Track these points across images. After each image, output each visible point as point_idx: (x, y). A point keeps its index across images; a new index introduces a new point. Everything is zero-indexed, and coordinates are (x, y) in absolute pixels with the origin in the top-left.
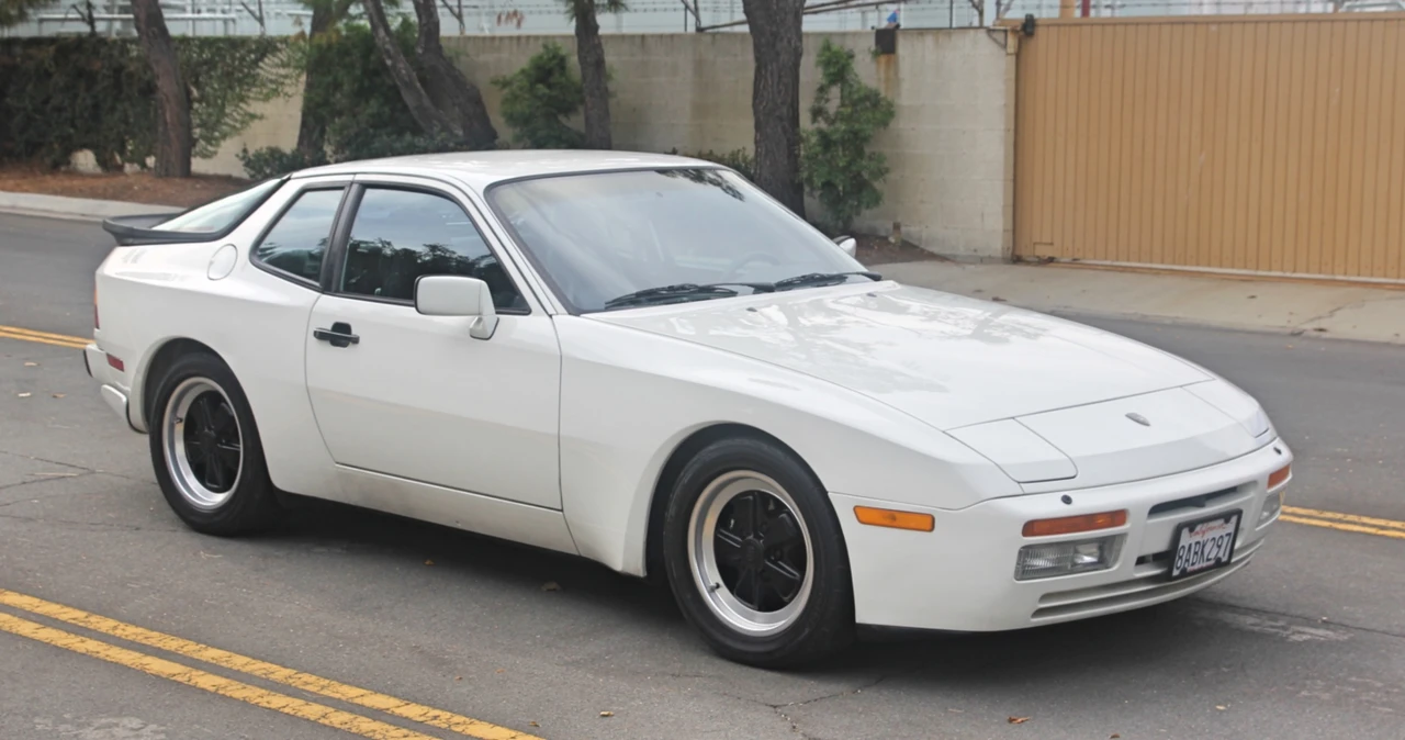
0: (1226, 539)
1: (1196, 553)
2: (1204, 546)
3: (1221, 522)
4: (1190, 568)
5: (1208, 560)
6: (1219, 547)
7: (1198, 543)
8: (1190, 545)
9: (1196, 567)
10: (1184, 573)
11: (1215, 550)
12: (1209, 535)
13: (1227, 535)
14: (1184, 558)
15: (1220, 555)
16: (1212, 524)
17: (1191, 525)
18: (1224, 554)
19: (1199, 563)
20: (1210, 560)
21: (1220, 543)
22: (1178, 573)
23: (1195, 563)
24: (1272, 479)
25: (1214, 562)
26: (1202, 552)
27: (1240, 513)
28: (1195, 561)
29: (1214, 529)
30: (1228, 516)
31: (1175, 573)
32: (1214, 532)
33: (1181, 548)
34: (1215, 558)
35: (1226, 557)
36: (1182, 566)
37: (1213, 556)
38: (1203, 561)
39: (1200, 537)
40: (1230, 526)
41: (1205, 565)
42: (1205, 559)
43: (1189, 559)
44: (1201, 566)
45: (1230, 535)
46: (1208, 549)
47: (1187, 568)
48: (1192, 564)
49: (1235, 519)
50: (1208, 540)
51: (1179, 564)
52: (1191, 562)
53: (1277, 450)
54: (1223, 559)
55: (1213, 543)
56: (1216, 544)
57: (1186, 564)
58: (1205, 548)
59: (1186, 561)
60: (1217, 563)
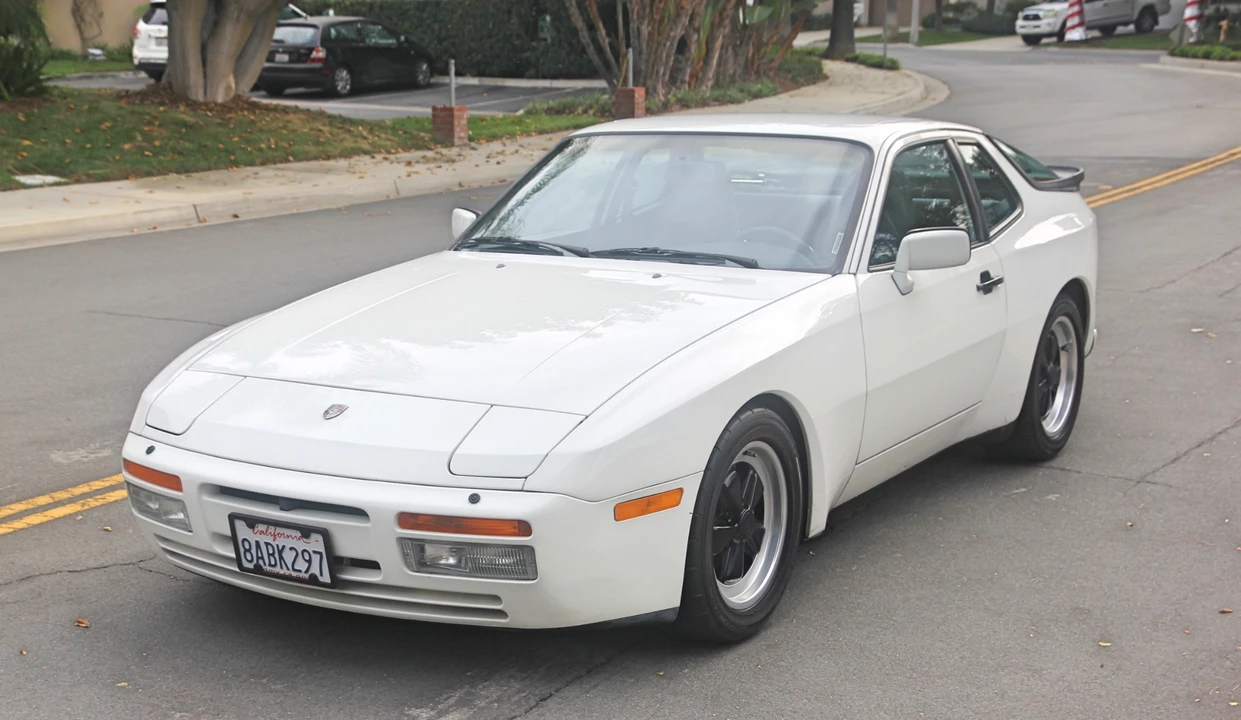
0: (316, 559)
1: (269, 555)
2: (280, 552)
3: (299, 534)
4: (268, 568)
5: (294, 570)
6: (309, 562)
7: (267, 544)
8: (257, 543)
9: (277, 570)
10: (258, 570)
11: (301, 565)
12: (289, 543)
13: (314, 552)
14: (254, 551)
15: (315, 570)
16: (280, 530)
17: (252, 522)
18: (321, 575)
19: (282, 568)
20: (300, 571)
21: (307, 558)
22: (251, 566)
23: (275, 566)
24: (407, 519)
25: (307, 576)
26: (281, 558)
27: (325, 534)
28: (273, 563)
29: (288, 537)
30: (306, 531)
31: (246, 564)
32: (291, 541)
33: (244, 540)
34: (306, 572)
35: (326, 578)
36: (255, 562)
37: (304, 570)
38: (288, 569)
39: (269, 540)
40: (316, 544)
41: (294, 574)
42: (290, 567)
43: (262, 558)
44: (287, 573)
45: (320, 553)
46: (289, 556)
47: (264, 567)
48: (270, 565)
49: (320, 538)
50: (284, 547)
51: (249, 558)
52: (267, 563)
53: (474, 499)
54: (321, 579)
55: (295, 553)
56: (301, 556)
57: (261, 562)
58: (284, 555)
59: (258, 558)
60: (313, 580)
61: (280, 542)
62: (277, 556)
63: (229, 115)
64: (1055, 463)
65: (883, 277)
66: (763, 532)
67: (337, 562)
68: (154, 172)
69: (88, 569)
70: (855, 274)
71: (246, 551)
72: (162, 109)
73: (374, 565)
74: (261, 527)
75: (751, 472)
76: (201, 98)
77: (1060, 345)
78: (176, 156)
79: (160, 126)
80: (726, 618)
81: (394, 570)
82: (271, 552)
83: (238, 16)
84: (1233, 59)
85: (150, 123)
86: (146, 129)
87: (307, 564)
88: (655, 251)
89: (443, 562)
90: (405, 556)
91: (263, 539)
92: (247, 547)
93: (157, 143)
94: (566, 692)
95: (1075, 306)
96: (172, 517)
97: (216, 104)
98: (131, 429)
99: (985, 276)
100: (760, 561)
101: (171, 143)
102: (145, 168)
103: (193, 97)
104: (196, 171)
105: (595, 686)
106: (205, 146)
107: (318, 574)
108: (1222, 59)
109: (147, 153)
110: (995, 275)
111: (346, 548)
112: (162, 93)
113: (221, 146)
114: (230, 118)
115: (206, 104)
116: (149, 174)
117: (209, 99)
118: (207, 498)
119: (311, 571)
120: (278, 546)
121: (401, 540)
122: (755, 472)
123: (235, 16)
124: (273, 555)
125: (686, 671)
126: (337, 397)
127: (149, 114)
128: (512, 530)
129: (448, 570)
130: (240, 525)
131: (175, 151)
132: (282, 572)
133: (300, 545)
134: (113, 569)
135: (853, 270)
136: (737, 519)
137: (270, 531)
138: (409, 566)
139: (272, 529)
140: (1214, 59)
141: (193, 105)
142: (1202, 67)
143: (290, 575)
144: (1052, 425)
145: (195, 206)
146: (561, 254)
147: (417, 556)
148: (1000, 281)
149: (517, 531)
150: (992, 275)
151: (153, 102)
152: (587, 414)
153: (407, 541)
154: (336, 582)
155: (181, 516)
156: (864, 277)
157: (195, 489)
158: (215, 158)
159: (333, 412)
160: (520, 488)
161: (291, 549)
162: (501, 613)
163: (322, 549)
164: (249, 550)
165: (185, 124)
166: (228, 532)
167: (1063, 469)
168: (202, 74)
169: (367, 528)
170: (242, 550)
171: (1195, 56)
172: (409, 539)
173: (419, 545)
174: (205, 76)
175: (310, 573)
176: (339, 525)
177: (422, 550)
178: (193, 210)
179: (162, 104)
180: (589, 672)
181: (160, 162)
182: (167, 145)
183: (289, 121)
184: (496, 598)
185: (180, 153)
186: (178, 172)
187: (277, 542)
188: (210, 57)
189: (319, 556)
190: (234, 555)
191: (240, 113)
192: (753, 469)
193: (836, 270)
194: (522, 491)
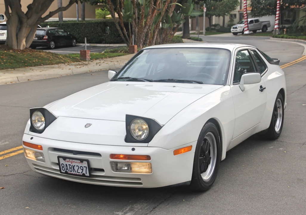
0: (85, 169)
1: (70, 168)
2: (73, 167)
3: (79, 161)
4: (69, 172)
5: (78, 172)
6: (83, 170)
7: (69, 165)
8: (66, 165)
9: (72, 172)
10: (66, 173)
11: (80, 171)
12: (76, 164)
13: (84, 167)
14: (65, 167)
15: (84, 172)
16: (73, 160)
17: (65, 158)
18: (86, 173)
19: (74, 172)
20: (79, 173)
21: (82, 168)
22: (64, 172)
23: (72, 171)
24: (113, 156)
25: (82, 174)
26: (74, 169)
27: (88, 161)
28: (71, 170)
29: (76, 162)
30: (82, 161)
31: (62, 171)
32: (77, 164)
33: (62, 164)
34: (81, 173)
35: (88, 174)
36: (65, 170)
37: (81, 172)
38: (76, 172)
39: (70, 163)
40: (85, 164)
41: (78, 174)
42: (76, 171)
43: (68, 169)
44: (75, 173)
45: (86, 167)
46: (76, 168)
47: (68, 172)
48: (70, 171)
49: (86, 162)
50: (75, 165)
51: (64, 169)
52: (69, 170)
53: (133, 149)
54: (86, 175)
55: (78, 167)
56: (80, 168)
57: (67, 170)
58: (74, 168)
59: (66, 169)
60: (84, 175)
61: (74, 164)
62: (72, 168)
63: (24, 53)
64: (278, 140)
65: (237, 86)
66: (210, 158)
67: (91, 170)
68: (4, 68)
69: (9, 175)
70: (230, 85)
71: (63, 167)
72: (5, 51)
73: (102, 170)
74: (68, 160)
75: (207, 141)
76: (16, 48)
77: (278, 107)
78: (10, 64)
79: (5, 56)
80: (203, 184)
81: (109, 171)
82: (70, 167)
83: (27, 26)
84: (289, 38)
85: (2, 55)
86: (1, 57)
87: (82, 171)
88: (172, 80)
89: (123, 168)
90: (112, 167)
91: (68, 163)
92: (63, 166)
93: (5, 61)
94: (160, 206)
95: (281, 96)
96: (39, 158)
97: (21, 50)
98: (25, 133)
99: (261, 87)
100: (210, 167)
101: (9, 61)
102: (2, 67)
103: (14, 48)
104: (16, 68)
105: (168, 204)
106: (18, 61)
107: (85, 173)
108: (286, 38)
109: (2, 63)
110: (264, 87)
111: (94, 165)
112: (5, 47)
113: (22, 61)
114: (25, 54)
115: (18, 50)
116: (3, 69)
117: (19, 49)
118: (50, 152)
119: (83, 172)
120: (73, 165)
121: (111, 163)
122: (208, 141)
123: (26, 25)
124: (71, 168)
125: (193, 199)
126: (89, 121)
127: (2, 53)
128: (145, 158)
129: (125, 171)
130: (61, 160)
131: (9, 62)
132: (74, 173)
133: (80, 165)
134: (17, 175)
135: (229, 84)
136: (204, 155)
137: (70, 161)
138: (113, 170)
139: (71, 160)
140: (284, 38)
141: (14, 50)
142: (281, 40)
143: (76, 174)
144: (277, 129)
145: (17, 77)
146: (144, 81)
147: (115, 166)
148: (265, 88)
149: (146, 159)
150: (263, 87)
151: (3, 50)
152: (164, 124)
153: (113, 163)
154: (91, 176)
155: (41, 158)
156: (232, 86)
157: (47, 149)
158: (21, 64)
159: (88, 126)
160: (147, 146)
161: (77, 166)
162: (141, 183)
163: (87, 166)
164: (64, 167)
165: (12, 55)
166: (57, 162)
167: (281, 141)
168: (16, 42)
169: (101, 159)
170: (61, 167)
171: (279, 37)
172: (113, 162)
173: (116, 163)
174: (17, 42)
175: (83, 173)
176: (92, 158)
177: (117, 165)
178: (17, 78)
179: (6, 50)
180: (165, 200)
181: (6, 66)
182: (7, 61)
183: (41, 55)
184: (139, 179)
185: (11, 63)
186: (11, 68)
187: (72, 164)
188: (19, 37)
189: (85, 168)
190: (59, 169)
191: (27, 52)
192: (207, 140)
193: (224, 84)
194: (147, 147)
